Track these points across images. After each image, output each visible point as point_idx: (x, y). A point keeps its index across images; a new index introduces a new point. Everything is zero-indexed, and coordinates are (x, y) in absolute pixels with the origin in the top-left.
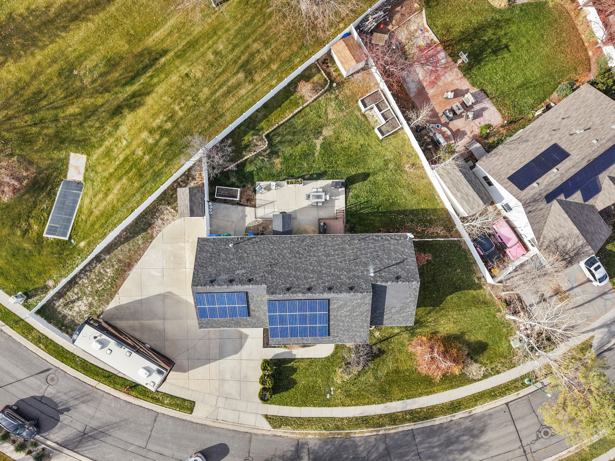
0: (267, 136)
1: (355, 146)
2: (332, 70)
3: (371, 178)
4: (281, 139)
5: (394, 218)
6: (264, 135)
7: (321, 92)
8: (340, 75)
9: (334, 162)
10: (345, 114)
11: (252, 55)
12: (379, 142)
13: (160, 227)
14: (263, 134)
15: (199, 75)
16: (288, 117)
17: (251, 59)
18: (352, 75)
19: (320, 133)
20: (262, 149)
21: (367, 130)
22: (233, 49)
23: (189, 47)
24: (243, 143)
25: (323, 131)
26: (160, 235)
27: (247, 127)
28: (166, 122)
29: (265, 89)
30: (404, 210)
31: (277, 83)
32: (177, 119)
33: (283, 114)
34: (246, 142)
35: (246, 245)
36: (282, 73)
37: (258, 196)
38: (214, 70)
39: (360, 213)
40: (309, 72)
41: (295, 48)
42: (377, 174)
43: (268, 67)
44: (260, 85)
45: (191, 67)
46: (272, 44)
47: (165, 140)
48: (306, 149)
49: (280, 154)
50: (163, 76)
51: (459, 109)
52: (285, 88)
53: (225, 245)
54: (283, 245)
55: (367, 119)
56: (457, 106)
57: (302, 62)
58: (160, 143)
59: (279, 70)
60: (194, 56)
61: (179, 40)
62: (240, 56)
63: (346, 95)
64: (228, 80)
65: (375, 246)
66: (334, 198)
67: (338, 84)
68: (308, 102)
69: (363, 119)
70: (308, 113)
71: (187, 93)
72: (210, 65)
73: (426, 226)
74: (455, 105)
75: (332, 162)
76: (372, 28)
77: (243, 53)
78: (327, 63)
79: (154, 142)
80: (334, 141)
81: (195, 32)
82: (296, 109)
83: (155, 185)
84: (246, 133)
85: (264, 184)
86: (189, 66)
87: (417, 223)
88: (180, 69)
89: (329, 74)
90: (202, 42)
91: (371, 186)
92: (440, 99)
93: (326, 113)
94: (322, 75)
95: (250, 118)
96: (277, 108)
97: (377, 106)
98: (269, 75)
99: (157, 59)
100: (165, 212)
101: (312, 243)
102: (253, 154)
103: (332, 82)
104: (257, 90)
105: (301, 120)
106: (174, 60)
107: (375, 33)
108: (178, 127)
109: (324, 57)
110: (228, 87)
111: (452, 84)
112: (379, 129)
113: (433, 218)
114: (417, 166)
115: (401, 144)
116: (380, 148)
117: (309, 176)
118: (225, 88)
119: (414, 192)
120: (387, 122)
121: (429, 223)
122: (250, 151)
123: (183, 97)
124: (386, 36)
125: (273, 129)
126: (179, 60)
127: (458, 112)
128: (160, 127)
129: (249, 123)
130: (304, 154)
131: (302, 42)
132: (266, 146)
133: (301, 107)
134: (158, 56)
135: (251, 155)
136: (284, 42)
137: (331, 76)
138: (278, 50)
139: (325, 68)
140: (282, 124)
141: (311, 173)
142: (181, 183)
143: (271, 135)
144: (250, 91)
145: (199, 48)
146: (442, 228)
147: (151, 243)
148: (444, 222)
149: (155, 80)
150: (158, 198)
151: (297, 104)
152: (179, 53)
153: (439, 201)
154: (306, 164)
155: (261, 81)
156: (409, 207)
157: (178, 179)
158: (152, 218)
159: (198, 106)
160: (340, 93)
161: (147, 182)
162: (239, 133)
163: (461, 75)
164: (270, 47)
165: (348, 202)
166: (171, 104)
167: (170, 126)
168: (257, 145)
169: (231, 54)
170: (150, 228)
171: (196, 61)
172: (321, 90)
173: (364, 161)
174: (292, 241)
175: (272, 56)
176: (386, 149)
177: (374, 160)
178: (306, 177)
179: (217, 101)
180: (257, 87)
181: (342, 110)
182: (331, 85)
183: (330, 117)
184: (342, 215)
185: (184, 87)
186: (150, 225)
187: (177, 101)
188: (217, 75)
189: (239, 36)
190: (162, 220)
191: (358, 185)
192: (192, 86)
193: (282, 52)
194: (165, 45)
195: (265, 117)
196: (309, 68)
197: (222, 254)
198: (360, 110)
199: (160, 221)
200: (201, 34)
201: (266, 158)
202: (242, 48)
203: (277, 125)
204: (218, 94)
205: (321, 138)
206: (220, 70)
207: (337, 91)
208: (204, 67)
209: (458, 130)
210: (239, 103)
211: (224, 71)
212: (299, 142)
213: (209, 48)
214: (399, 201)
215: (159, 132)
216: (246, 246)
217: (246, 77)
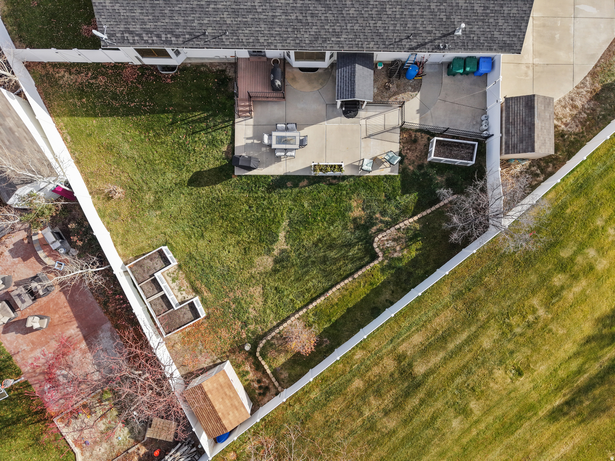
0: (374, 257)
1: (215, 236)
2: (251, 374)
3: (186, 176)
4: (349, 251)
5: (146, 101)
6: (380, 259)
7: (273, 334)
8: (236, 366)
9: (254, 209)
10: (231, 295)
11: (398, 406)
12: (170, 241)
13: (578, 93)
14: (383, 261)
15: (499, 373)
16: (334, 289)
17: (400, 400)
18: (215, 365)
19: (277, 261)
20: (385, 234)
21: (192, 264)
22: (434, 418)
23: (511, 424)
24: (419, 245)
25: (271, 263)
26: (578, 80)
27: (411, 273)
28: (562, 288)
29: (376, 344)
30: (127, 115)
31: (354, 354)
32: (542, 291)
33: (344, 296)
34: (414, 247)
35: (429, 32)
36: (343, 373)
37: (396, 148)
38: (470, 381)
39: (208, 111)
40: (293, 373)
41: (318, 417)
42: (176, 184)
43: (369, 384)
44: (384, 351)
45: (511, 387)
46: (361, 426)
47: (565, 254)
48: (303, 233)
49: (351, 226)
50: (562, 374)
51: (19, 295)
52: (339, 344)
53: (471, 32)
54: (356, 27)
55: (191, 283)
56: (23, 302)
57: (305, 391)
58: (575, 248)
59: (348, 376)
60: (504, 408)
61: (528, 437)
62: (421, 405)
63: (228, 328)
64: (445, 360)
65: (171, 18)
66: (256, 141)
67: (241, 348)
68: (297, 316)
69: (198, 284)
70: (297, 297)
71: (521, 340)
72: (478, 390)
73: (90, 85)
74: (26, 305)
75: (257, 209)
76: (173, 451)
77: (416, 411)
78: (260, 388)
79: (586, 251)
80: (253, 246)
81: (498, 452)
82: (320, 305)
83: (587, 169)
84: (414, 262)
85: (385, 171)
86: (515, 390)
87: (104, 92)
88: (532, 385)
89: (258, 367)
90: (489, 433)
91: (187, 163)
92: (57, 316)
93: (265, 296)
94: (270, 367)
95: (406, 291)
96: (355, 307)
97: (170, 306)
98: (368, 369)
99: (567, 403)
100: (569, 119)
101: (298, 30)
102: (401, 225)
103: (252, 353)
104: (392, 341)
105: (310, 284)
106: (539, 402)
107: (171, 441)
108: (541, 276)
109: (266, 399)
110: (444, 348)
111: (33, 343)
112: (167, 262)
113: (76, 100)
114: (102, 196)
115: (130, 237)
116: (168, 231)
117: (301, 184)
118: (451, 346)
119: (110, 148)
120: (153, 275)
121: (83, 90)
122: (408, 229)
123: (529, 333)
124: (149, 434)
125: (364, 270)
126: (531, 401)
127: (21, 290)
128: (575, 277)
129: (407, 281)
130: (309, 223)
131: (304, 428)
132: (376, 239)
133: (310, 307)
134: (565, 409)
135: (406, 222)
136: (337, 429)
137: (254, 363)
138: (350, 414)
139: (264, 380)
140: (346, 277)
141: (297, 190)
142: (538, 172)
143: (366, 259)
144: (403, 341)
145: (494, 421)
146: (61, 82)
147: (596, 66)
148: (56, 91)
149: (574, 365)
150: (582, 146)
151: (318, 313)
152: (529, 414)
153: (65, 131)
154: (306, 205)
155: (381, 358)
156: (119, 121)
157: (545, 179)
158: (594, 110)
159: (503, 314)
160: (238, 333)
161: (600, 176)
162: (427, 264)
163: (17, 359)
164: (364, 420)
165: (230, 133)
166: (553, 319)
167: (555, 279)
168: (394, 240)
169: (438, 409)
170: (598, 91)
171: (502, 399)
172: (273, 338)
173: (198, 209)
174: (338, 36)
175: (360, 403)
176: (157, 228)
177: (181, 209)
178: (305, 182)
179: (467, 322)
180: (390, 347)
181: (236, 300)
182: (254, 346)
183: (259, 289)
184: (242, 105)
185: (527, 351)
186: (597, 97)
187: (540, 325)
188: (465, 371)
189: (422, 442)
190: (574, 107)
191: (211, 164)
192: (512, 353)
193: (342, 411)
194: (553, 428)
195: (377, 291)
196: (293, 380)
197: (480, 10)
198: (204, 301)
199: (579, 103)
200: (490, 447)
201: (377, 219)
202: (416, 421)
203: (356, 276)
204: (464, 336)
205: (276, 252)
206: (459, 380)
207: (244, 336)
208: (488, 388)
209: (25, 259)
210: (424, 319)
211: (452, 378)
212: (316, 244)
213: (477, 422)
214: (137, 133)
215: (576, 268)
216: (429, 28)
217: (410, 365)
